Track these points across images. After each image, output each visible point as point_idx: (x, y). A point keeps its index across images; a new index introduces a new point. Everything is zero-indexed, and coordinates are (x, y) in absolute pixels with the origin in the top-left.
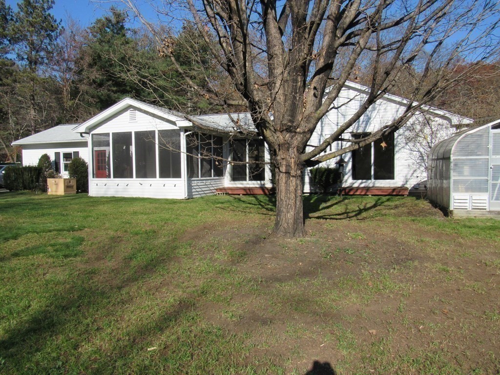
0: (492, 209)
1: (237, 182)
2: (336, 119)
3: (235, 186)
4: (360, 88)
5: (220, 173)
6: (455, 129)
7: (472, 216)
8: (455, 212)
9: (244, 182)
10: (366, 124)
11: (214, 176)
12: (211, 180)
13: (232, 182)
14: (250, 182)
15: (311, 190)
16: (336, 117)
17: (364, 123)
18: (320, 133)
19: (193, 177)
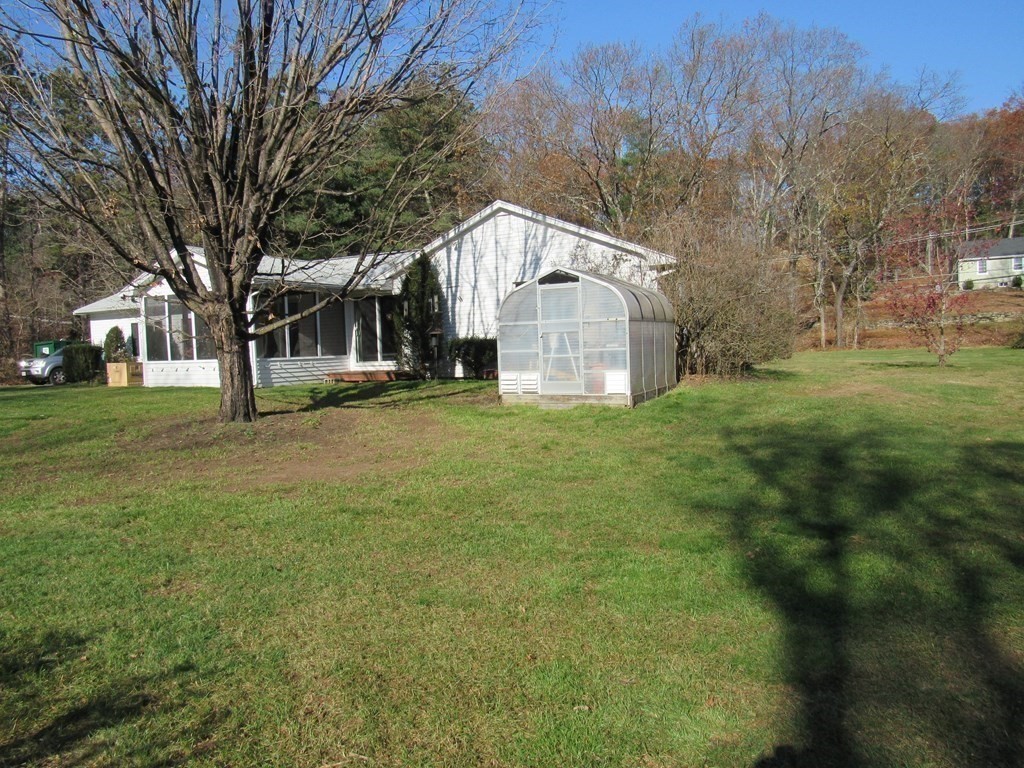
0: (545, 393)
1: (367, 363)
2: (494, 262)
3: (364, 369)
4: (521, 212)
5: (340, 350)
6: (655, 272)
7: (522, 402)
8: (504, 397)
9: (376, 363)
10: (535, 268)
11: (323, 354)
12: (317, 360)
13: (361, 364)
14: (384, 363)
15: (464, 373)
16: (494, 257)
17: (533, 266)
18: (473, 284)
19: (273, 357)
